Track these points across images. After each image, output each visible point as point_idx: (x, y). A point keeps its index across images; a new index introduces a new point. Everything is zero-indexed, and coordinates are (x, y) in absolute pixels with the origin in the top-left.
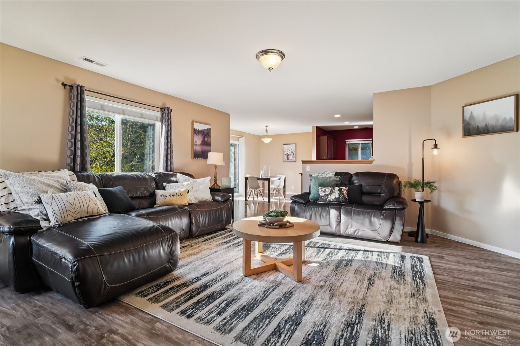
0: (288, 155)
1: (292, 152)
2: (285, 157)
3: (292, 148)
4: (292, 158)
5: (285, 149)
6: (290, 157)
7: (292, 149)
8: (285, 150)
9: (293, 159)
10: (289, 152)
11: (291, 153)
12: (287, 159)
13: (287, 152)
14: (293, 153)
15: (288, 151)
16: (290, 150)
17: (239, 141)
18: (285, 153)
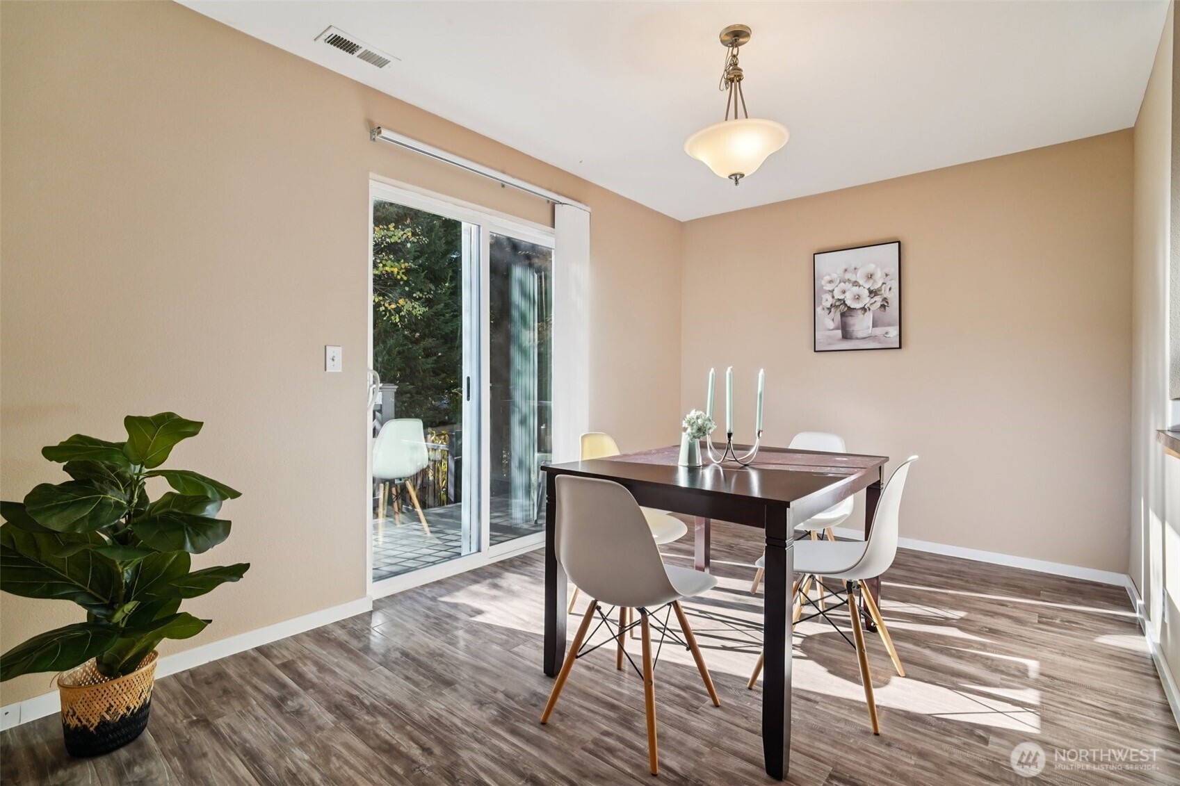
0: (847, 313)
1: (873, 293)
2: (828, 322)
3: (871, 267)
4: (874, 326)
5: (827, 278)
6: (862, 325)
7: (870, 277)
8: (823, 283)
9: (879, 331)
10: (852, 291)
11: (866, 300)
12: (839, 332)
13: (838, 295)
14: (878, 299)
15: (848, 286)
16: (861, 282)
17: (553, 226)
18: (827, 301)
